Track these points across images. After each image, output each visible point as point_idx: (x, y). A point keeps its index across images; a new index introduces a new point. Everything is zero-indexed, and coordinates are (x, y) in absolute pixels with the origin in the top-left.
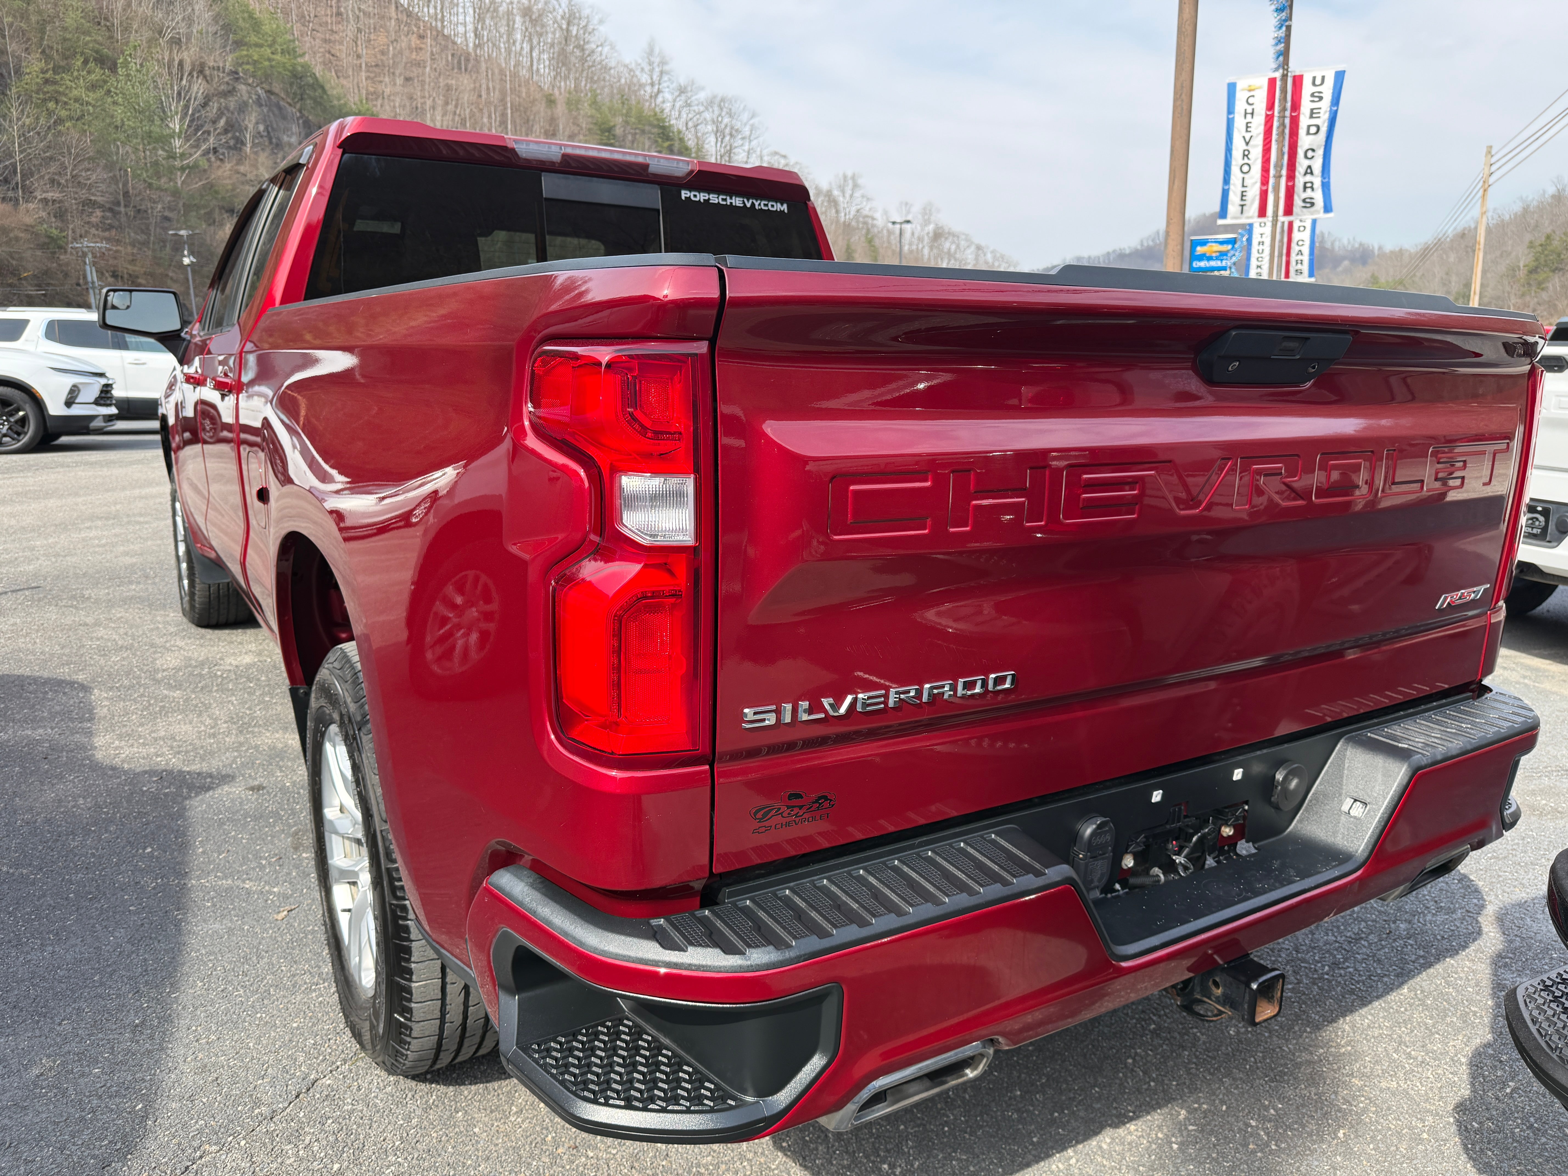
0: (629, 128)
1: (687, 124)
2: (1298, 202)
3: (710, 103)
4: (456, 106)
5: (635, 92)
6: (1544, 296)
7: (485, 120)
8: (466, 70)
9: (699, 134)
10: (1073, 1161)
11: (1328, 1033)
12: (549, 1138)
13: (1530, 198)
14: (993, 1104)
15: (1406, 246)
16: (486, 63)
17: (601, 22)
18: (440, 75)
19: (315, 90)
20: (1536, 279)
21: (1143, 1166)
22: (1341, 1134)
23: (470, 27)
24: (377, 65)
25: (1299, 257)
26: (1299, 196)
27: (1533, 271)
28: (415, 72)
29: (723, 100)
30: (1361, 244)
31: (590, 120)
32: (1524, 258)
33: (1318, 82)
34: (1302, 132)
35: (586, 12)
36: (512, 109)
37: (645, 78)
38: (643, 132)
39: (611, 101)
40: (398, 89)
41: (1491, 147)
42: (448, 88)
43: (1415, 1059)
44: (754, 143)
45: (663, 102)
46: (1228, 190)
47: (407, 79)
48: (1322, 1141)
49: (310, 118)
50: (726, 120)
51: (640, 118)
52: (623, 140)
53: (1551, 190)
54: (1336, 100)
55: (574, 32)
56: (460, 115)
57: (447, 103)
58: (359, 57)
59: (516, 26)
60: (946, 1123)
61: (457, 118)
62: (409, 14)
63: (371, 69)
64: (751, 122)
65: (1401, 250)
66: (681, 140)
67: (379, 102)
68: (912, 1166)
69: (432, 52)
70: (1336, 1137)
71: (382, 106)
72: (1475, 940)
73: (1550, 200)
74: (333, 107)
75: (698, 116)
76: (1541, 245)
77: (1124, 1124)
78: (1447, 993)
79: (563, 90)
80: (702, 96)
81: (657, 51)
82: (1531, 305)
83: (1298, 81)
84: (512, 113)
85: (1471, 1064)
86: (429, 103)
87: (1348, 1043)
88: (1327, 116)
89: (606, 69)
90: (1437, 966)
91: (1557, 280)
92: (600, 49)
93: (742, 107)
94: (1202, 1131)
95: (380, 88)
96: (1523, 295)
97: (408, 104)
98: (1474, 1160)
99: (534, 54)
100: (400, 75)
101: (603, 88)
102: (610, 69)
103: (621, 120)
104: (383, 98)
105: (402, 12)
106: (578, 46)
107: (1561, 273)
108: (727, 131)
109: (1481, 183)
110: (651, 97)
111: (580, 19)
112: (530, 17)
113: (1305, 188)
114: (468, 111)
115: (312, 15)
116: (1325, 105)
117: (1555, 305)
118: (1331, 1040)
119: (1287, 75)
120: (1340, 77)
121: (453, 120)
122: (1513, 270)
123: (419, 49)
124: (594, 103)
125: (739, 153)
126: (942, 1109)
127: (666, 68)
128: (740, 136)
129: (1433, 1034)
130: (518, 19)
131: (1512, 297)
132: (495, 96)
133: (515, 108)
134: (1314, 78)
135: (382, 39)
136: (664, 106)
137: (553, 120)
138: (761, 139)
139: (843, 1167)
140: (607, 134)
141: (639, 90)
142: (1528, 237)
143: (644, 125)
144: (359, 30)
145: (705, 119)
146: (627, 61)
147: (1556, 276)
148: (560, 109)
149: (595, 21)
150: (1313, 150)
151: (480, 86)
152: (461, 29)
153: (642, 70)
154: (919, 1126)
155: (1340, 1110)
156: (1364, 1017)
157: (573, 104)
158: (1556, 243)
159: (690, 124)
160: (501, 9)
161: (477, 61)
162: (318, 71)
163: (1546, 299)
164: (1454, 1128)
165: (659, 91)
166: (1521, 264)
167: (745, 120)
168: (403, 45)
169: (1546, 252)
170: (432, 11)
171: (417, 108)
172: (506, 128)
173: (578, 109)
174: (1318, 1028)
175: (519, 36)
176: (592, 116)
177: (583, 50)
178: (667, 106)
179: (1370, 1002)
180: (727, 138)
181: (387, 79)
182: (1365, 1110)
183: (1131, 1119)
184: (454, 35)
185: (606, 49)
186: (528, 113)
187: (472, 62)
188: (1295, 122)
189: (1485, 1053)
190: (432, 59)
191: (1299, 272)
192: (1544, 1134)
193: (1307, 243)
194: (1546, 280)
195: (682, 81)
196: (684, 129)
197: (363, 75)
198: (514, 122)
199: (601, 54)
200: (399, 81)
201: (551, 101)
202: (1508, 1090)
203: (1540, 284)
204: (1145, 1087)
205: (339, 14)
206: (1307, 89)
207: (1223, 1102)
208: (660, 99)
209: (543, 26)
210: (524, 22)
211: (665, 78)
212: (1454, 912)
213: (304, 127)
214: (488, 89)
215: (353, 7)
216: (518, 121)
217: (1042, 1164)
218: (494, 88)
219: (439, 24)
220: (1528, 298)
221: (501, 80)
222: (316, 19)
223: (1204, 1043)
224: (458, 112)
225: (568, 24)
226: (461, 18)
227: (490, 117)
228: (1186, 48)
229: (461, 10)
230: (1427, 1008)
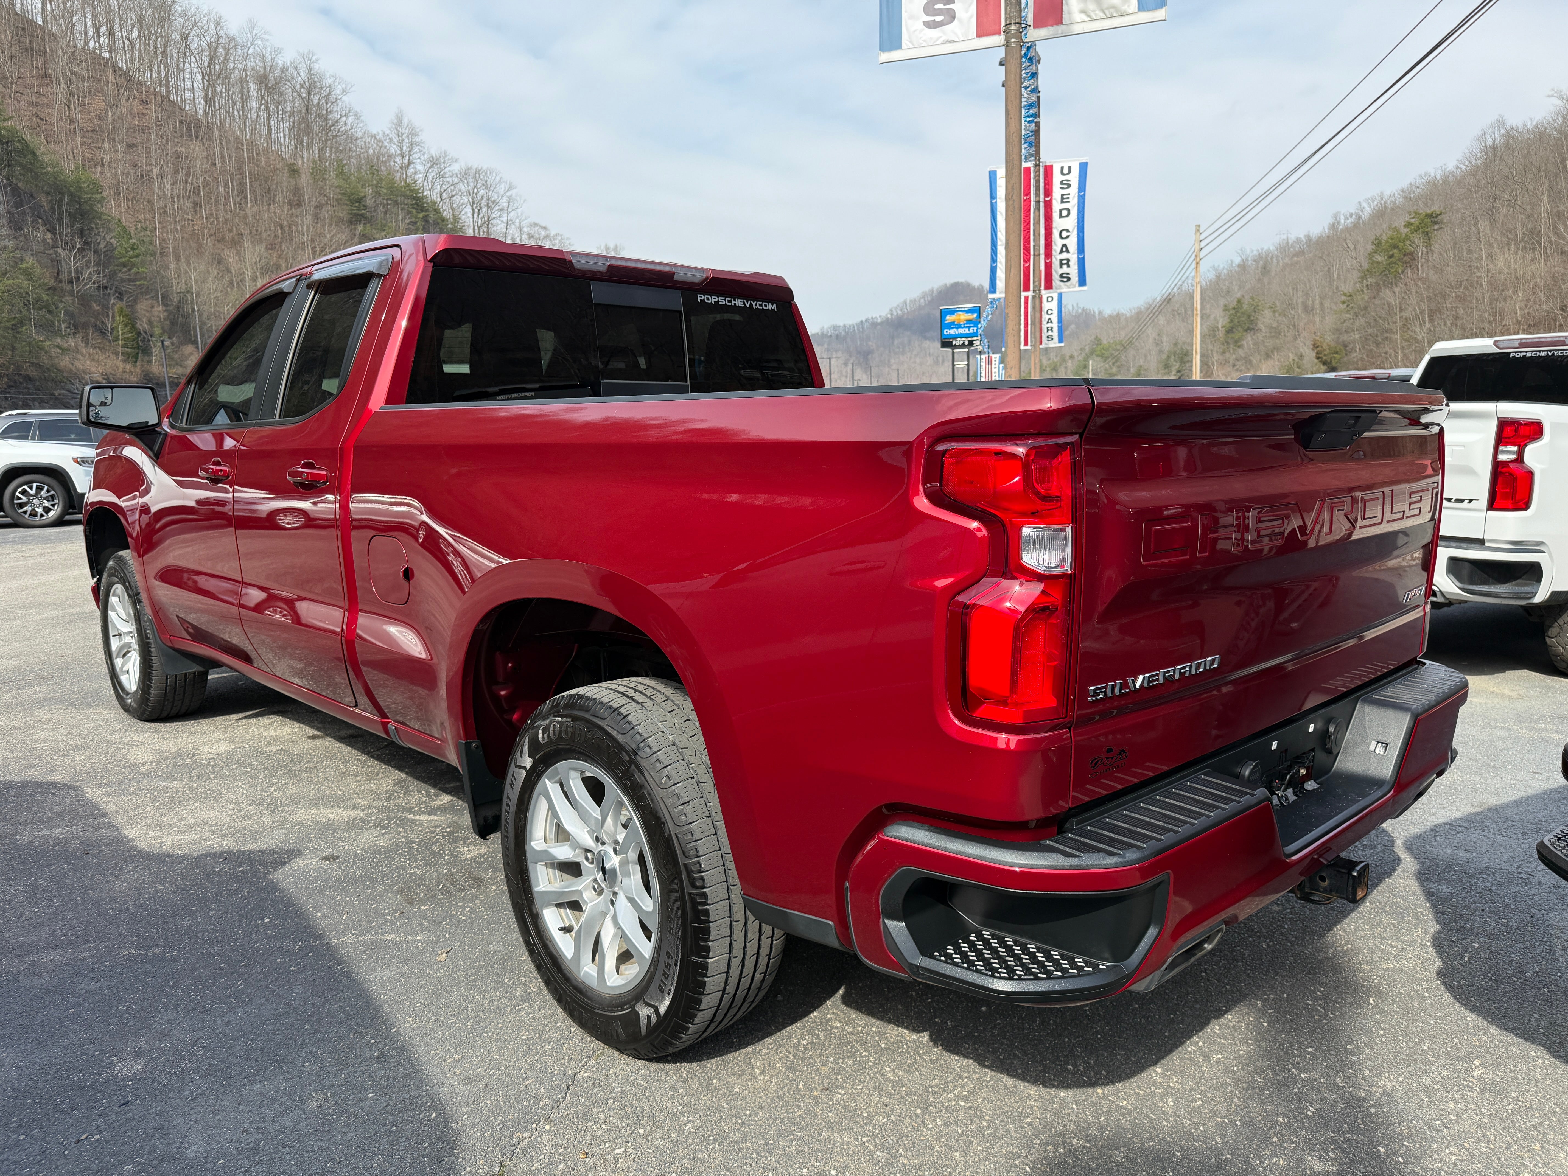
0: (380, 199)
1: (441, 195)
2: (1056, 277)
3: (465, 175)
4: (188, 175)
5: (385, 162)
6: (1241, 352)
7: (221, 189)
8: (197, 137)
9: (454, 206)
10: (1201, 1044)
11: (1329, 938)
12: (801, 1086)
13: (1221, 267)
14: (1123, 1015)
15: (1122, 311)
16: (219, 131)
17: (345, 92)
18: (167, 141)
19: (25, 156)
20: (1233, 338)
21: (1251, 1039)
22: (1371, 1001)
23: (199, 94)
24: (93, 131)
25: (1050, 325)
26: (1056, 272)
27: (1230, 331)
28: (139, 138)
29: (478, 172)
30: (1083, 310)
31: (338, 190)
32: (1222, 321)
33: (1066, 171)
34: (1056, 215)
35: (327, 81)
36: (250, 178)
37: (394, 149)
38: (396, 203)
39: (359, 171)
40: (120, 155)
41: (1199, 226)
42: (178, 156)
43: (1397, 947)
44: (511, 215)
45: (415, 173)
46: (996, 267)
47: (130, 146)
48: (1362, 1007)
49: (20, 185)
50: (482, 192)
51: (392, 188)
52: (375, 211)
53: (1237, 261)
54: (1082, 187)
55: (316, 102)
56: (192, 184)
57: (177, 171)
58: (72, 121)
59: (251, 93)
60: (1097, 1033)
61: (189, 187)
62: (129, 79)
63: (87, 134)
64: (508, 194)
65: (1118, 315)
66: (437, 211)
67: (99, 169)
68: (1089, 1063)
69: (157, 117)
70: (1369, 1004)
71: (101, 173)
72: (1398, 865)
73: (1237, 269)
74: (46, 173)
75: (452, 188)
76: (1234, 309)
77: (1223, 1015)
78: (1397, 902)
79: (305, 160)
80: (455, 168)
81: (405, 121)
82: (1231, 361)
83: (1049, 170)
84: (250, 182)
85: (1434, 946)
86: (156, 171)
87: (1347, 943)
88: (1076, 200)
89: (353, 139)
90: (1382, 885)
91: (1250, 338)
92: (344, 119)
93: (498, 179)
94: (1278, 1012)
95: (99, 154)
96: (1224, 353)
97: (132, 172)
98: (1465, 1005)
99: (272, 123)
100: (122, 141)
101: (350, 158)
102: (356, 139)
103: (370, 191)
104: (103, 164)
105: (120, 75)
106: (319, 116)
107: (1252, 333)
108: (484, 203)
109: (1193, 257)
110: (401, 168)
111: (322, 88)
112: (266, 86)
113: (1061, 265)
114: (201, 180)
115: (15, 76)
116: (1074, 190)
117: (1250, 361)
118: (1334, 943)
119: (1039, 165)
120: (1083, 167)
121: (185, 189)
122: (1214, 331)
123: (141, 115)
124: (341, 173)
125: (497, 225)
126: (1088, 1024)
127: (416, 139)
128: (497, 208)
129: (1400, 930)
130: (252, 86)
131: (1215, 355)
132: (231, 165)
133: (254, 178)
134: (1062, 168)
135: (98, 104)
136: (417, 177)
137: (297, 191)
138: (519, 210)
139: (1040, 1072)
140: (357, 204)
141: (388, 160)
142: (1222, 301)
143: (397, 196)
144: (72, 94)
145: (460, 190)
146: (374, 132)
147: (1249, 335)
148: (304, 180)
149: (338, 91)
150: (1068, 231)
151: (214, 154)
152: (188, 95)
153: (391, 140)
154: (1078, 1037)
155: (1364, 986)
156: (1349, 925)
157: (318, 173)
158: (1245, 307)
159: (444, 195)
160: (233, 76)
161: (209, 127)
162: (27, 135)
163: (1243, 355)
164: (1442, 987)
165: (410, 163)
166: (1220, 326)
167: (502, 192)
168: (124, 110)
169: (1238, 315)
170: (155, 75)
171: (142, 176)
172: (246, 197)
173: (324, 179)
174: (1322, 936)
175: (254, 104)
176: (339, 187)
177: (326, 119)
178: (420, 177)
179: (1349, 914)
180: (484, 209)
181: (106, 145)
182: (1380, 984)
183: (1226, 1012)
184: (181, 101)
185: (351, 120)
186: (269, 183)
187: (203, 128)
188: (1048, 206)
189: (1440, 937)
190: (157, 125)
191: (1050, 338)
192: (1501, 982)
193: (1055, 312)
194: (1240, 339)
195: (434, 152)
196: (439, 199)
197: (79, 140)
198: (253, 191)
199: (345, 124)
200: (121, 148)
201: (294, 171)
202: (1466, 959)
203: (1236, 342)
204: (1224, 989)
205: (46, 76)
206: (1057, 178)
207: (1283, 993)
208: (411, 170)
209: (281, 94)
210: (260, 90)
211: (416, 149)
212: (1375, 847)
213: (13, 195)
214: (222, 157)
215: (64, 69)
216: (258, 191)
217: (1180, 1049)
218: (230, 157)
219: (163, 90)
220: (1227, 355)
221: (237, 148)
222: (20, 80)
223: (1249, 956)
224: (190, 181)
225: (309, 93)
226: (188, 84)
227: (226, 186)
228: (1014, 156)
229: (188, 76)
230: (1388, 913)
